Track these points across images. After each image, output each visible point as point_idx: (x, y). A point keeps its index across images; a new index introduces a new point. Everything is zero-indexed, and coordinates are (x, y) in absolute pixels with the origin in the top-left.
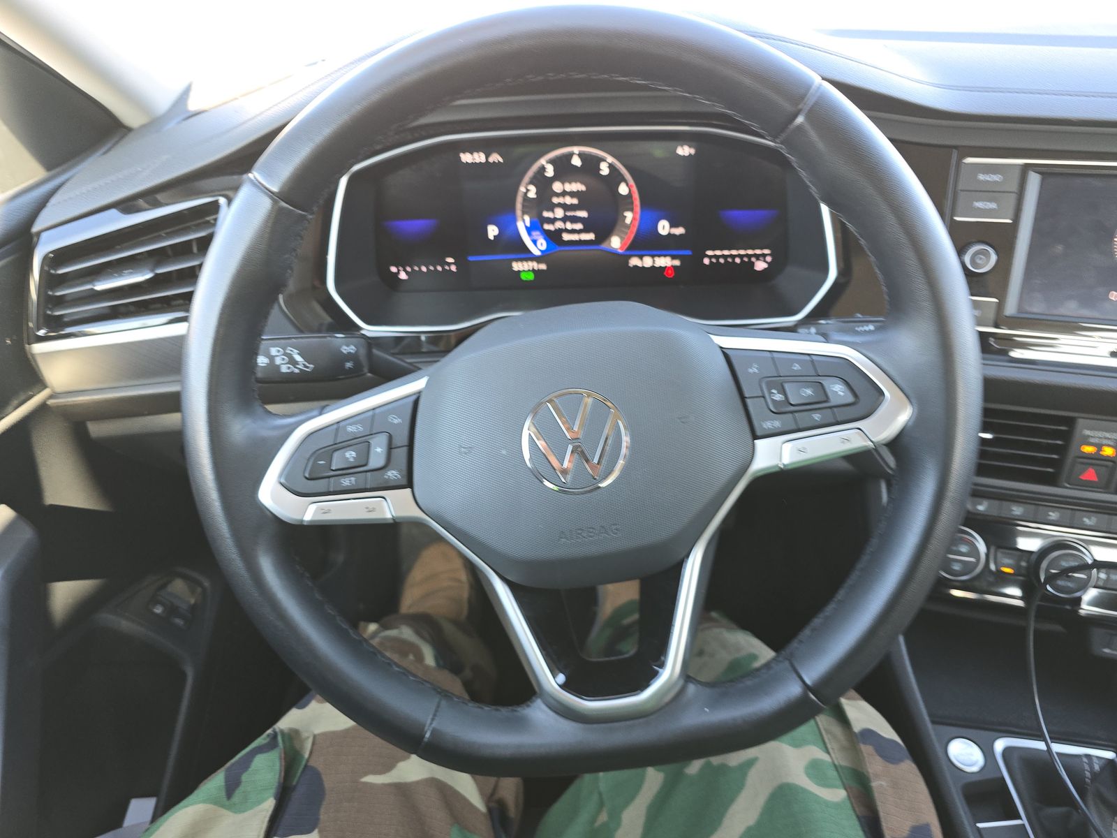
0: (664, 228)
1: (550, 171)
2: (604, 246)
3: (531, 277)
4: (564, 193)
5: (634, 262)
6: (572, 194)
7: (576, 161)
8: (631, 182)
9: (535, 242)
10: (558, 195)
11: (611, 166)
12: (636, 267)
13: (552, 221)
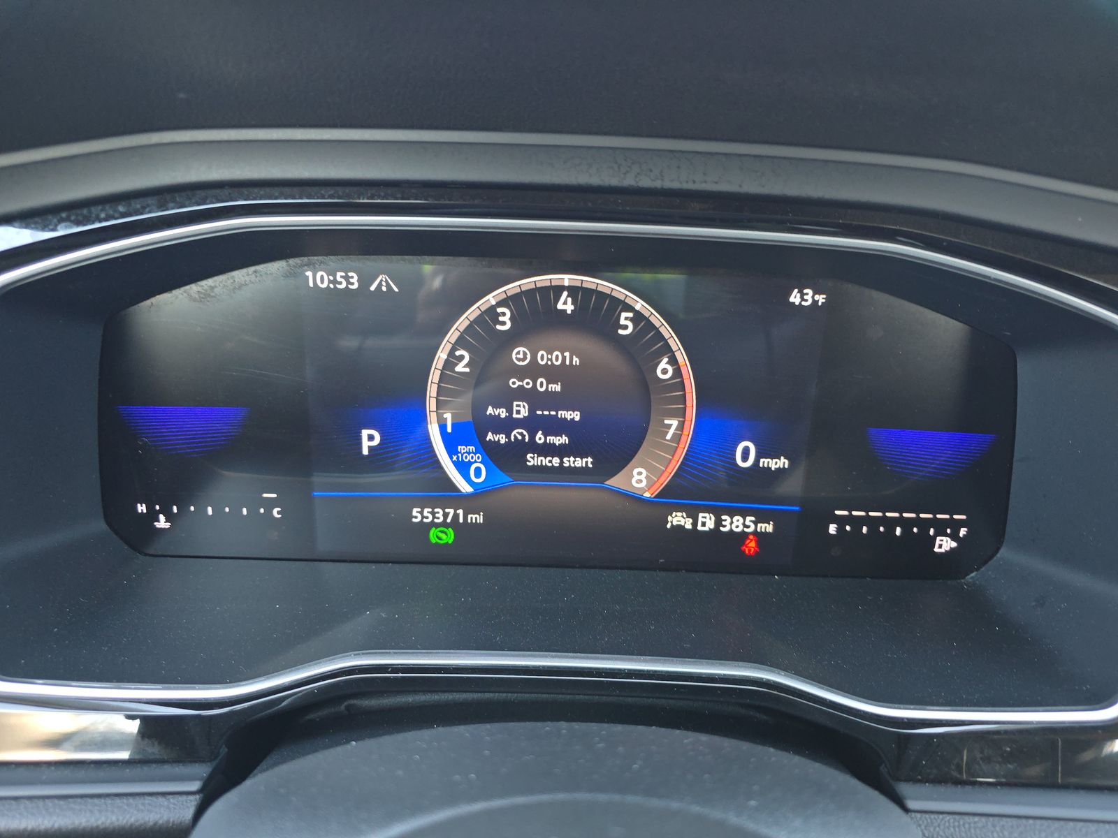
0: (745, 454)
1: (506, 321)
2: (615, 482)
3: (449, 537)
4: (534, 371)
5: (678, 519)
6: (551, 373)
7: (566, 305)
8: (682, 357)
9: (463, 467)
10: (521, 373)
11: (638, 318)
12: (680, 528)
13: (506, 425)
